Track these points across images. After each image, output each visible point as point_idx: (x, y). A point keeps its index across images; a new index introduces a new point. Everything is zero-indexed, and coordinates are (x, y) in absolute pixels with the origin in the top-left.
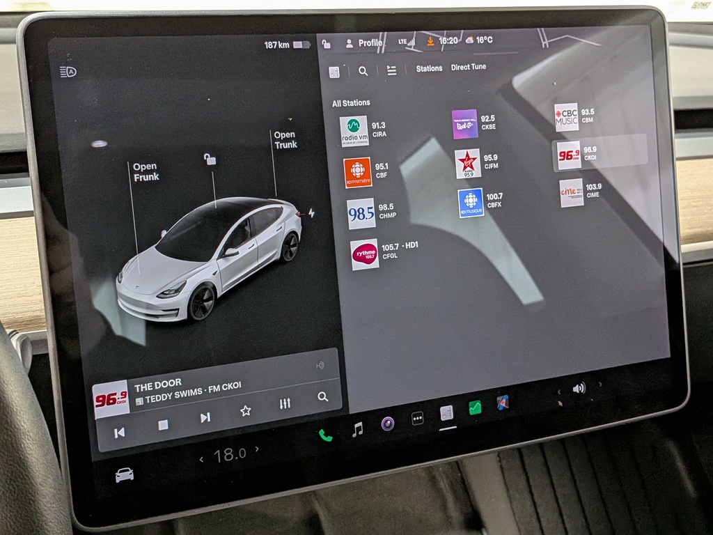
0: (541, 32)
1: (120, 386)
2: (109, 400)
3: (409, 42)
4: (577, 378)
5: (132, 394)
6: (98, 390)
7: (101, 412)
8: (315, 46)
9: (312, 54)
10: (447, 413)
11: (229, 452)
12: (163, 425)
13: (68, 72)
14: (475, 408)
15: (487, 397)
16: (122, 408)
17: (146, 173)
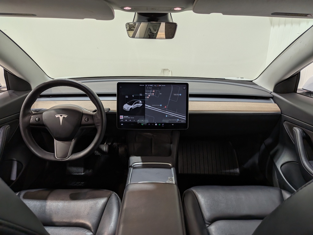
0: (172, 85)
1: (123, 116)
2: (121, 117)
3: (155, 86)
4: (173, 124)
5: (124, 117)
6: (120, 116)
7: (120, 118)
8: (145, 86)
9: (144, 86)
10: (156, 124)
11: (132, 124)
12: (126, 120)
13: (121, 87)
14: (160, 125)
15: (161, 124)
16: (123, 118)
17: (127, 97)
